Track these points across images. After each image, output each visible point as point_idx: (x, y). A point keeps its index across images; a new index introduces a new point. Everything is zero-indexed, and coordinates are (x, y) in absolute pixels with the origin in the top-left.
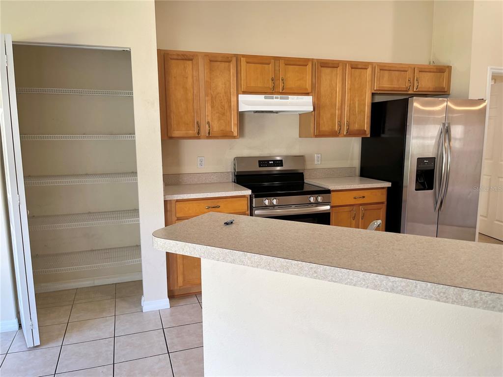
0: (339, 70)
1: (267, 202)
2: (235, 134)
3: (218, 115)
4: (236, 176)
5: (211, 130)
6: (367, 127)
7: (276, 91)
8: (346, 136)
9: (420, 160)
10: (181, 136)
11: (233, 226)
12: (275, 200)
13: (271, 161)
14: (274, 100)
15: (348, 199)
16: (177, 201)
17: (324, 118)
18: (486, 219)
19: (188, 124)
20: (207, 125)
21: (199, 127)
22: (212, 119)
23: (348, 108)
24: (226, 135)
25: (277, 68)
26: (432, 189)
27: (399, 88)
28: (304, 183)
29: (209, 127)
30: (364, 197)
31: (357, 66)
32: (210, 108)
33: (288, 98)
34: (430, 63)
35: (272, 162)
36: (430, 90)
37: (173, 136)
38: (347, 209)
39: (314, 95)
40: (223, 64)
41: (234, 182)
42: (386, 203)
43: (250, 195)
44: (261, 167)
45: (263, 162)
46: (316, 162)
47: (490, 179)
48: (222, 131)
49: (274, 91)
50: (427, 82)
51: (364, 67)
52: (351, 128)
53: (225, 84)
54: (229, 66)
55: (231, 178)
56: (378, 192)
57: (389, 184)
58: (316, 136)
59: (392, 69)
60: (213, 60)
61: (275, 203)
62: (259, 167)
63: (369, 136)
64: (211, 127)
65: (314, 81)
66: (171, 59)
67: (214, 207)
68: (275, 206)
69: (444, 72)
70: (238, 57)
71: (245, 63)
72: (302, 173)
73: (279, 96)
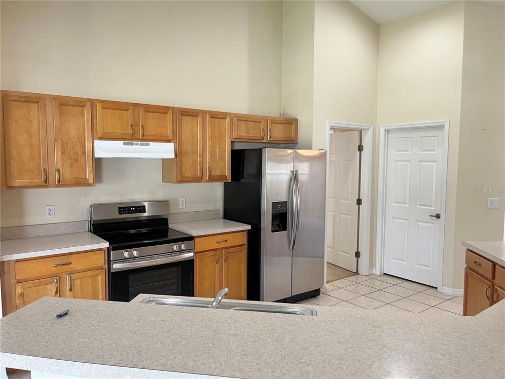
0: (199, 119)
1: (126, 254)
2: (91, 181)
3: (69, 161)
4: (93, 225)
5: (61, 178)
6: (227, 172)
7: (136, 137)
8: (208, 181)
9: (275, 205)
10: (24, 185)
11: (67, 318)
12: (135, 252)
13: (132, 207)
14: (134, 146)
15: (212, 244)
16: (17, 261)
17: (187, 165)
18: (333, 250)
19: (32, 172)
20: (57, 173)
21: (46, 174)
22: (63, 165)
23: (210, 155)
24: (81, 182)
25: (136, 115)
26: (286, 230)
27: (255, 137)
28: (168, 228)
29: (59, 174)
30: (226, 241)
31: (217, 116)
32: (60, 154)
33: (148, 145)
34: (281, 115)
35: (134, 209)
36: (282, 139)
37: (13, 185)
38: (211, 253)
39: (175, 141)
40: (75, 109)
41: (91, 232)
42: (247, 245)
43: (108, 248)
44: (122, 214)
45: (123, 209)
46: (181, 207)
47: (334, 215)
48: (74, 178)
49: (133, 138)
50: (278, 133)
51: (222, 117)
52: (213, 173)
53: (78, 129)
54: (83, 112)
55: (87, 227)
56: (240, 235)
57: (249, 227)
58: (179, 182)
59: (248, 120)
60: (64, 104)
61: (135, 255)
62: (119, 214)
63: (230, 181)
64: (61, 175)
65: (175, 128)
66: (11, 101)
67: (63, 265)
68: (136, 257)
69: (292, 124)
70: (93, 103)
71: (101, 108)
72: (167, 218)
73: (139, 142)
